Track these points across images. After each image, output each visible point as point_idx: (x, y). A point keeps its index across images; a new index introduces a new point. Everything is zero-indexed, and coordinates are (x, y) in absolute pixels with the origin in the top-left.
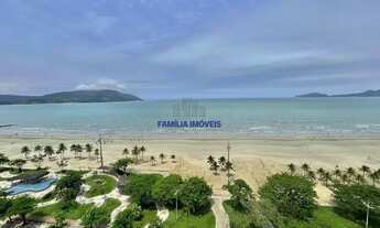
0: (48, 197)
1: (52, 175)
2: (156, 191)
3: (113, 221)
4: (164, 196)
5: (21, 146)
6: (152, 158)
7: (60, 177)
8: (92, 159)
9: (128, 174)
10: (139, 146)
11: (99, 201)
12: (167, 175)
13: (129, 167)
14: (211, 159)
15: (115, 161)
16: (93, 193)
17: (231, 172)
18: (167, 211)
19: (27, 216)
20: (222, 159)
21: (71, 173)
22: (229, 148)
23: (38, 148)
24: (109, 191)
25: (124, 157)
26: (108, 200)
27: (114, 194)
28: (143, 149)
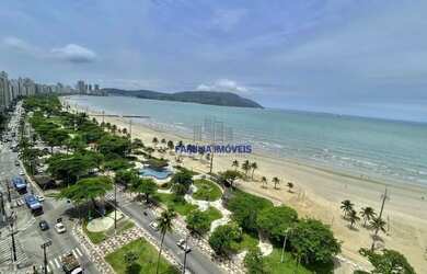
0: (165, 186)
1: (170, 168)
2: (262, 218)
3: (212, 230)
4: (271, 228)
5: (153, 136)
6: (264, 179)
7: (175, 171)
8: (203, 162)
9: (234, 189)
10: (251, 162)
11: (203, 205)
12: (279, 204)
13: (237, 181)
14: (347, 205)
15: (224, 170)
16: (198, 196)
17: (380, 234)
18: (271, 246)
19: (150, 196)
20: (368, 211)
21: (185, 171)
22: (385, 198)
23: (163, 141)
24: (213, 199)
25: (233, 169)
26: (211, 208)
27: (218, 204)
28: (254, 166)
